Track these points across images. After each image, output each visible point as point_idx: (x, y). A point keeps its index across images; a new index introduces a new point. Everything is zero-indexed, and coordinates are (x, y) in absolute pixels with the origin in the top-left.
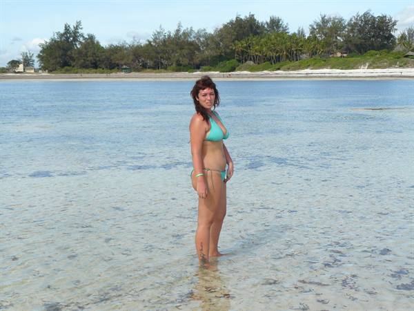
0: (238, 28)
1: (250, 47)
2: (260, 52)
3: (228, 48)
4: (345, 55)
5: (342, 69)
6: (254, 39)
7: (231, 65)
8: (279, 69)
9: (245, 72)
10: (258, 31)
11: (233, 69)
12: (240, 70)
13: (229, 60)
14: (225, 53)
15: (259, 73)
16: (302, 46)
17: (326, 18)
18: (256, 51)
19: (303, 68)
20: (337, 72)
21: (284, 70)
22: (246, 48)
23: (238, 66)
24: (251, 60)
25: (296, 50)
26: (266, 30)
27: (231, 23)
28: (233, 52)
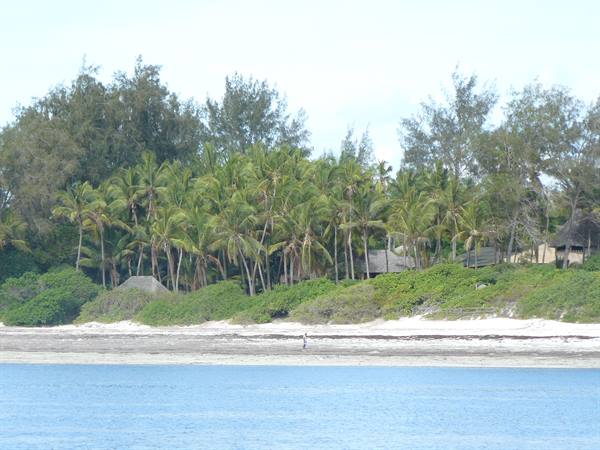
0: (86, 126)
1: (141, 211)
2: (193, 235)
3: (46, 216)
4: (575, 258)
5: (569, 319)
6: (165, 175)
7: (58, 294)
8: (281, 314)
9: (127, 327)
10: (177, 142)
11: (68, 312)
12: (99, 314)
13: (44, 269)
14: (29, 235)
15: (192, 330)
16: (383, 214)
17: (476, 91)
18: (175, 230)
19: (394, 313)
20: (549, 330)
21: (306, 321)
22: (127, 215)
23: (92, 296)
24: (146, 270)
25: (356, 232)
26: (207, 138)
27: (56, 103)
28: (67, 231)
